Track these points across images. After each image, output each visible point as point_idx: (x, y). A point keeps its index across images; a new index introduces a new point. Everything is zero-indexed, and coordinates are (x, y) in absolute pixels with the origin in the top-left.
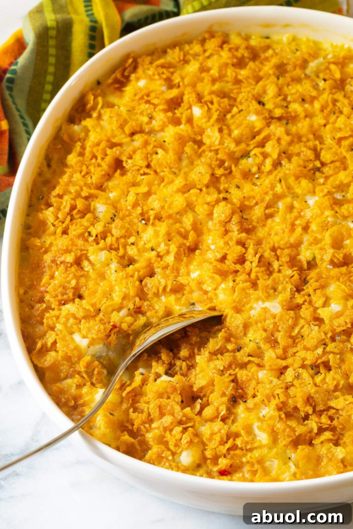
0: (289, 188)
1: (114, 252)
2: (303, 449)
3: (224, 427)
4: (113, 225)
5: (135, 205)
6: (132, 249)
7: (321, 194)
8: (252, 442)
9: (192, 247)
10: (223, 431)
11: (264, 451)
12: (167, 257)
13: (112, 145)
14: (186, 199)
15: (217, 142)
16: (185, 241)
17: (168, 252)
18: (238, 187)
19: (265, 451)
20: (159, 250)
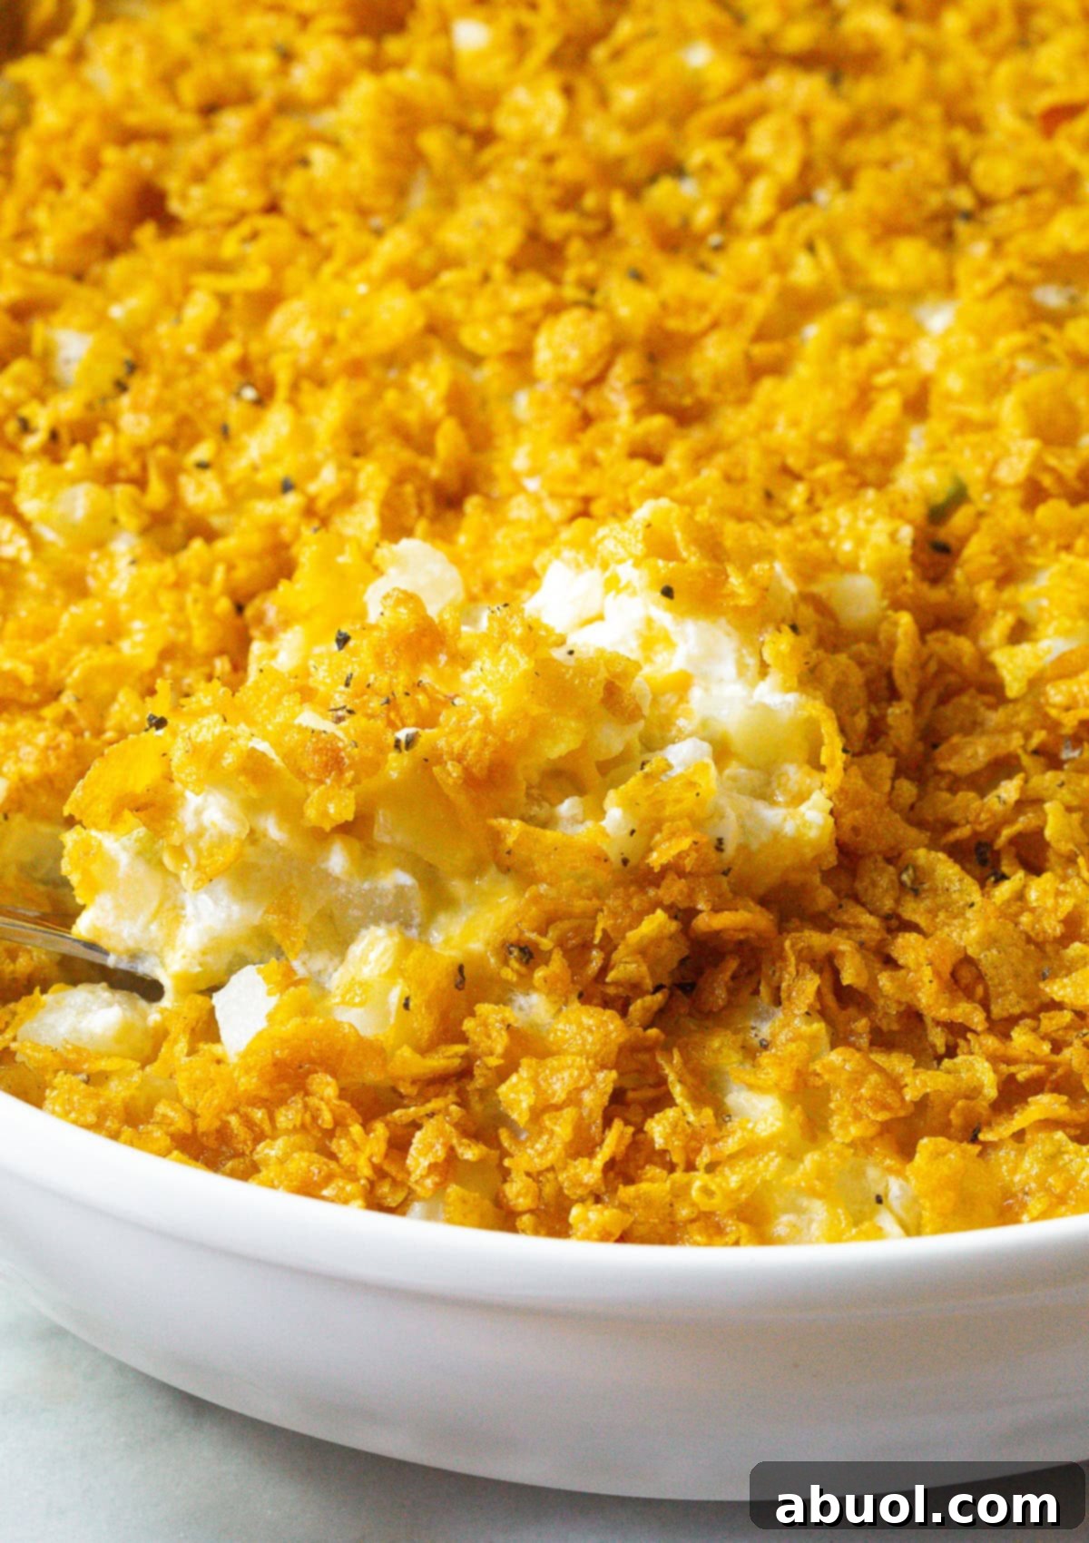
0: (848, 270)
1: (123, 491)
2: (938, 1155)
3: (593, 1080)
4: (125, 400)
5: (214, 339)
6: (200, 486)
7: (980, 287)
8: (717, 1135)
9: (453, 486)
10: (587, 1097)
11: (767, 1165)
12: (348, 517)
13: (129, 136)
14: (426, 306)
15: (552, 129)
16: (423, 462)
17: (348, 498)
18: (638, 277)
19: (770, 1164)
20: (313, 488)
